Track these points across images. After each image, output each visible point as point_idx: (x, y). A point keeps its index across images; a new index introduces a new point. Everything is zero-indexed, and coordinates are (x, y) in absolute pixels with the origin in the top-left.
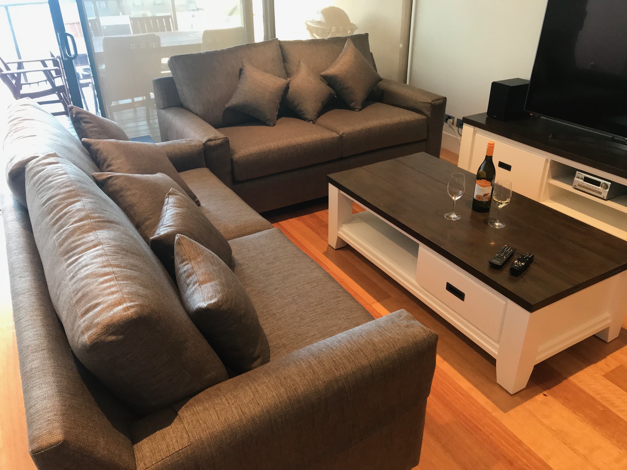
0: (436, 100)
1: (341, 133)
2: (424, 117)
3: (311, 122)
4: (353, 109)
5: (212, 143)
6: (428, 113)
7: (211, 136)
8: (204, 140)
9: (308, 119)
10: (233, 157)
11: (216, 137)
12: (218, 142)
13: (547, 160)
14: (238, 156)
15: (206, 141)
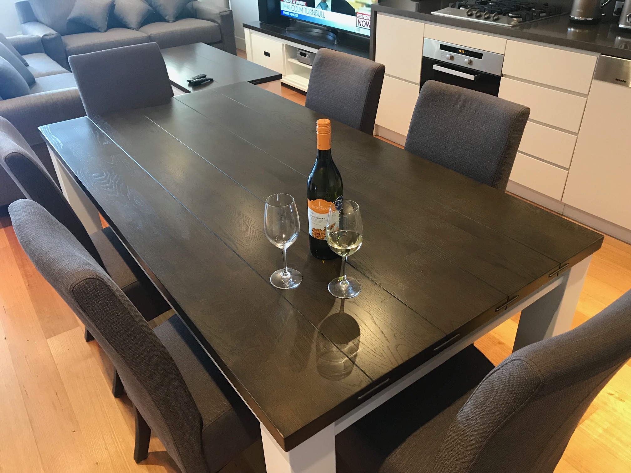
0: (223, 12)
1: (149, 34)
2: (216, 24)
3: (134, 30)
4: (168, 22)
5: (48, 37)
6: (219, 22)
7: (47, 33)
8: (41, 36)
9: (132, 28)
10: (66, 48)
11: (51, 33)
12: (53, 36)
13: (283, 45)
14: (69, 47)
15: (43, 36)
